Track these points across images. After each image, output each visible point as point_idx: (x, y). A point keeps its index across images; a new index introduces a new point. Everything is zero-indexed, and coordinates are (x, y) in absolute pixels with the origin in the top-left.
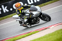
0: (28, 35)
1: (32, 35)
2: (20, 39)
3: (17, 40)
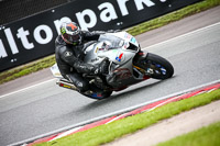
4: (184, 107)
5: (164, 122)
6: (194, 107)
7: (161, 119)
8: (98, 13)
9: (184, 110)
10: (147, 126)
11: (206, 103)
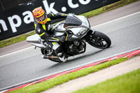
4: (71, 77)
5: (58, 87)
6: (78, 77)
7: (56, 85)
8: (22, 18)
9: (71, 79)
10: (47, 89)
11: (85, 75)
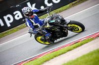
0: (77, 47)
1: (83, 46)
2: (65, 53)
3: (60, 55)
7: (46, 61)
